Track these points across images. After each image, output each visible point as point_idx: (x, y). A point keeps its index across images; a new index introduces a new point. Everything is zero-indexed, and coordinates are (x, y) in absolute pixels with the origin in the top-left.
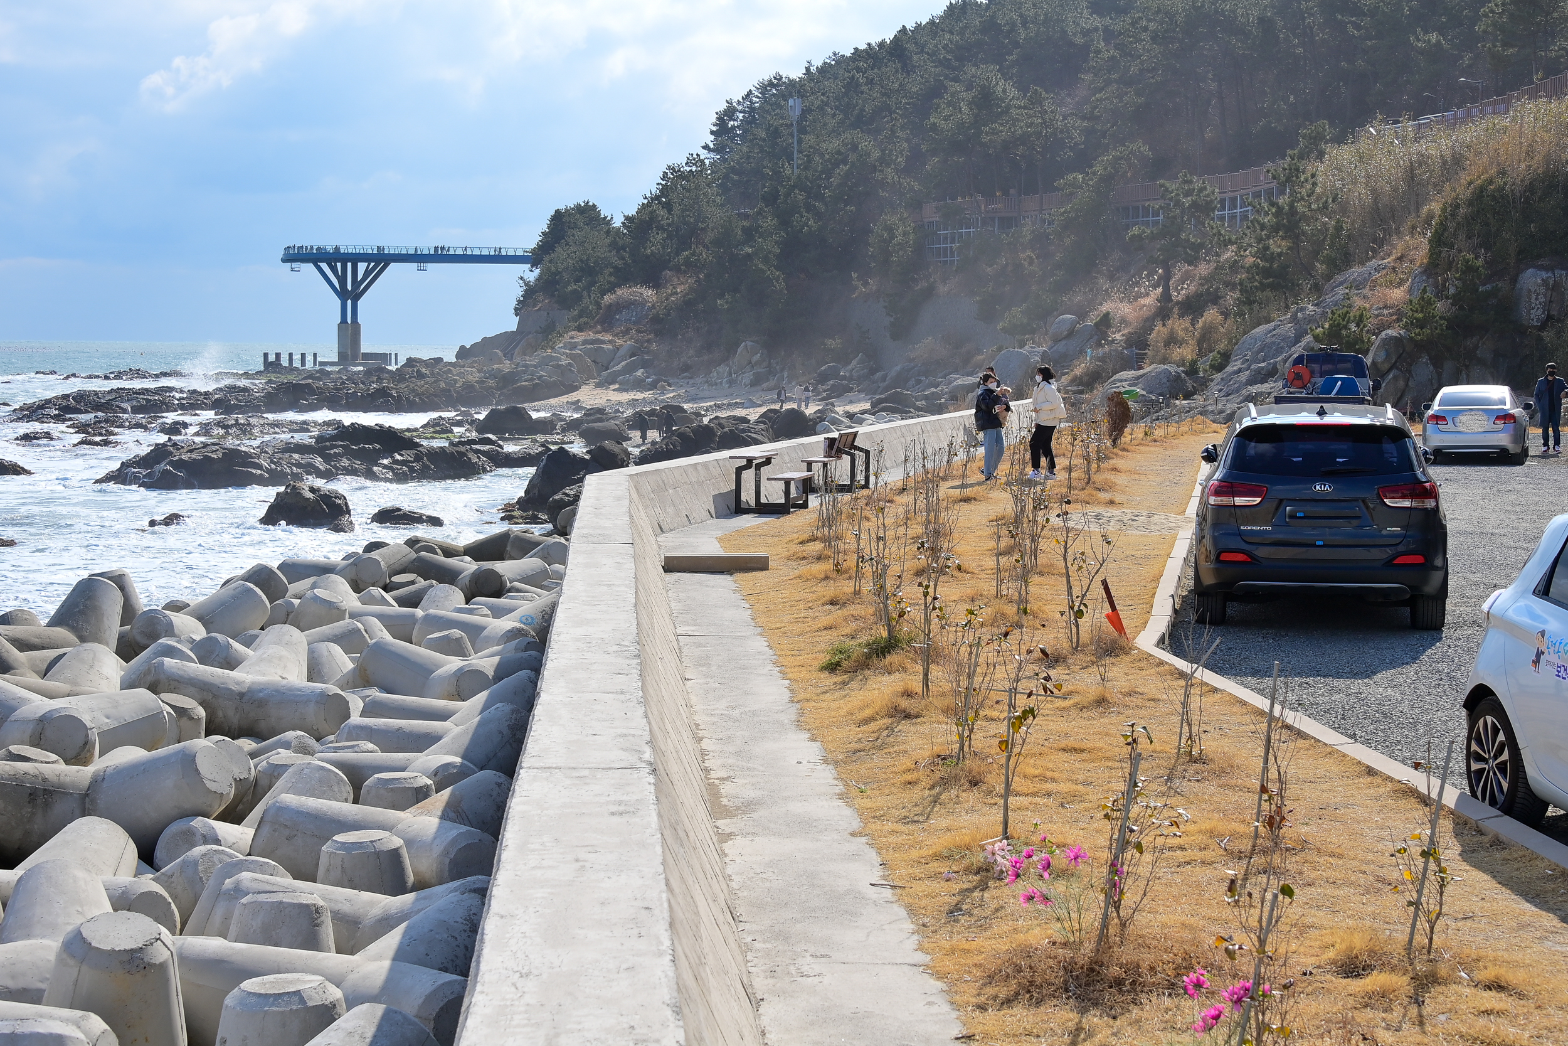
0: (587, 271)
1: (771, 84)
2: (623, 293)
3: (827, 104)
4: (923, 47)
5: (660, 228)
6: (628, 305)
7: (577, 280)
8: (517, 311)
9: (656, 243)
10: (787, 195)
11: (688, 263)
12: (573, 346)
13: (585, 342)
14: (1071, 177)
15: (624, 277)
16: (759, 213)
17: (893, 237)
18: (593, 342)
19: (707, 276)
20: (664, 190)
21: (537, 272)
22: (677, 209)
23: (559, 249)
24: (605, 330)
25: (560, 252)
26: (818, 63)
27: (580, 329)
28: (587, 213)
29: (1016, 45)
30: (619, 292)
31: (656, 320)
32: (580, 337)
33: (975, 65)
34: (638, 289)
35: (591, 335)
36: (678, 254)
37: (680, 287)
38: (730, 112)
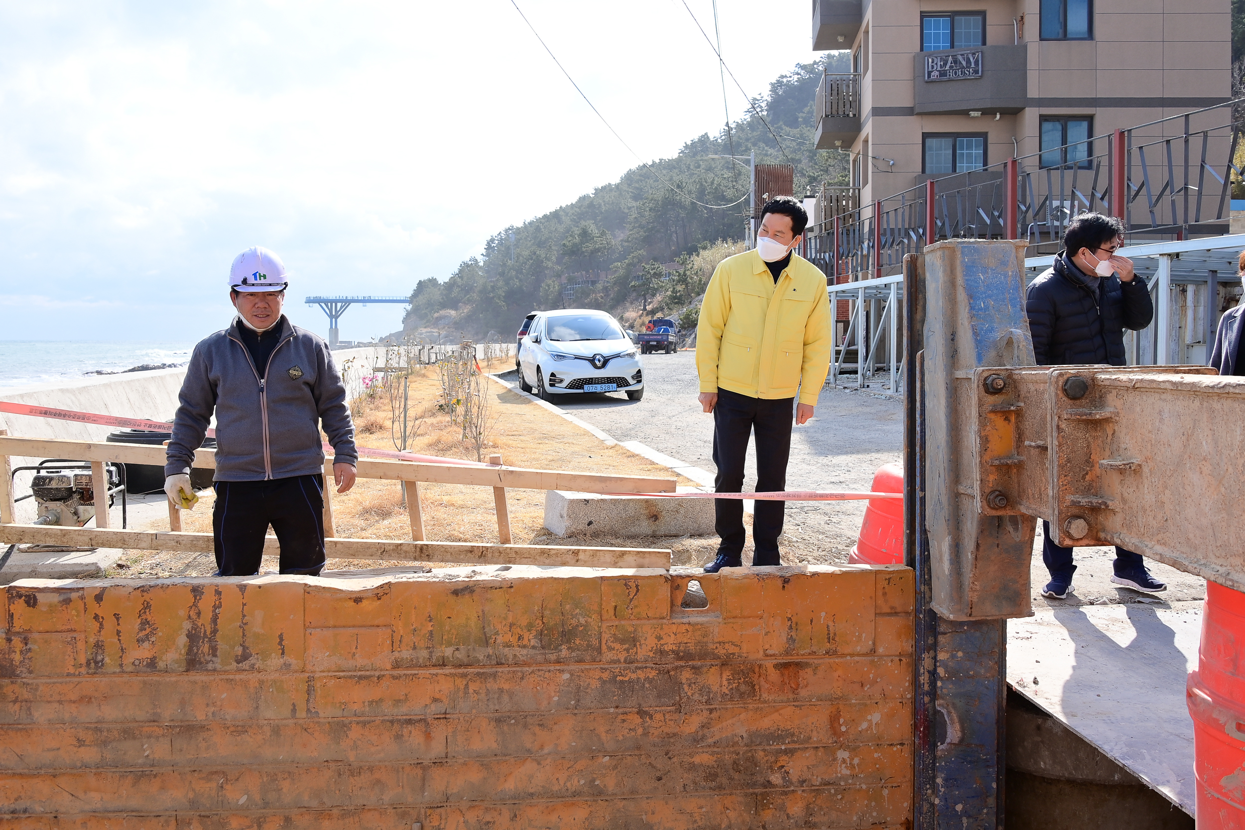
0: (430, 305)
1: (509, 229)
2: (443, 312)
3: (528, 237)
4: (568, 213)
5: (458, 286)
6: (445, 317)
7: (427, 308)
8: (403, 322)
9: (456, 291)
10: (508, 272)
11: (469, 300)
12: (421, 334)
13: (427, 332)
14: (616, 264)
15: (443, 306)
16: (497, 280)
17: (549, 289)
18: (429, 332)
19: (476, 305)
20: (460, 271)
21: (411, 306)
22: (465, 278)
23: (420, 296)
24: (435, 328)
25: (420, 297)
26: (528, 221)
27: (425, 328)
28: (433, 282)
29: (601, 213)
30: (441, 312)
31: (455, 323)
32: (424, 330)
33: (585, 221)
34: (449, 311)
35: (429, 330)
36: (465, 296)
37: (466, 310)
38: (492, 240)
